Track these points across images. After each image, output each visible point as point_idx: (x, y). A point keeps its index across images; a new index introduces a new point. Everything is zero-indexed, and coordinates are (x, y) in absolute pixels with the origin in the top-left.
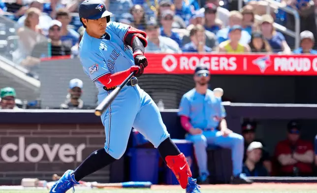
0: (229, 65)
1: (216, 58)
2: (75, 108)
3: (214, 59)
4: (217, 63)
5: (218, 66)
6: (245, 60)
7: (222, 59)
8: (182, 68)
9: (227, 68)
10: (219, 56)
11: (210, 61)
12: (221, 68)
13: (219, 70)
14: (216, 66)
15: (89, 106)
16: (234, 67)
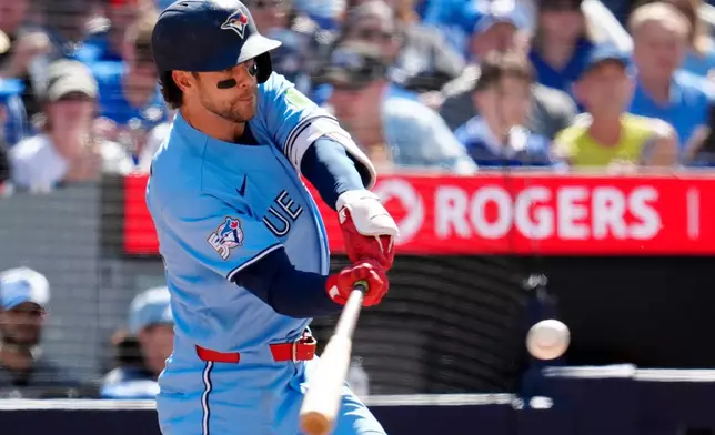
0: (629, 218)
1: (579, 193)
2: (16, 392)
3: (567, 196)
4: (580, 212)
5: (588, 221)
6: (693, 201)
7: (602, 195)
8: (442, 229)
9: (621, 230)
10: (592, 184)
11: (552, 204)
12: (600, 231)
13: (591, 239)
14: (576, 222)
15: (74, 384)
16: (649, 226)
